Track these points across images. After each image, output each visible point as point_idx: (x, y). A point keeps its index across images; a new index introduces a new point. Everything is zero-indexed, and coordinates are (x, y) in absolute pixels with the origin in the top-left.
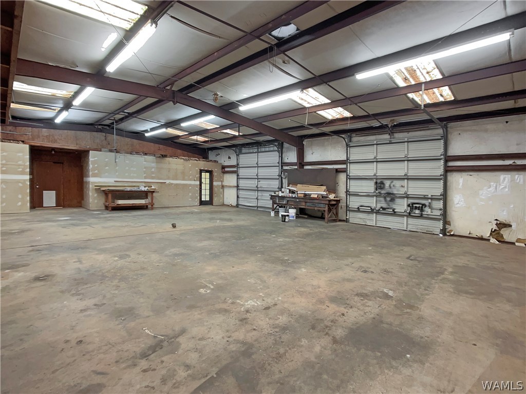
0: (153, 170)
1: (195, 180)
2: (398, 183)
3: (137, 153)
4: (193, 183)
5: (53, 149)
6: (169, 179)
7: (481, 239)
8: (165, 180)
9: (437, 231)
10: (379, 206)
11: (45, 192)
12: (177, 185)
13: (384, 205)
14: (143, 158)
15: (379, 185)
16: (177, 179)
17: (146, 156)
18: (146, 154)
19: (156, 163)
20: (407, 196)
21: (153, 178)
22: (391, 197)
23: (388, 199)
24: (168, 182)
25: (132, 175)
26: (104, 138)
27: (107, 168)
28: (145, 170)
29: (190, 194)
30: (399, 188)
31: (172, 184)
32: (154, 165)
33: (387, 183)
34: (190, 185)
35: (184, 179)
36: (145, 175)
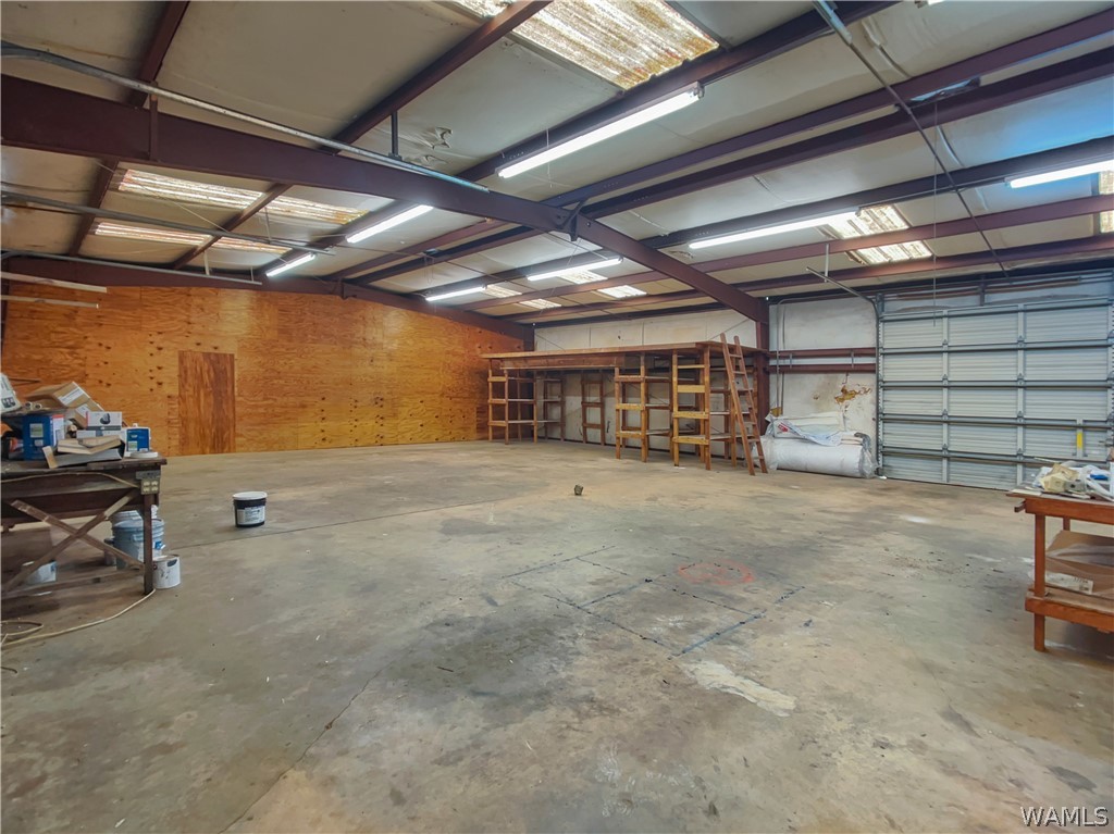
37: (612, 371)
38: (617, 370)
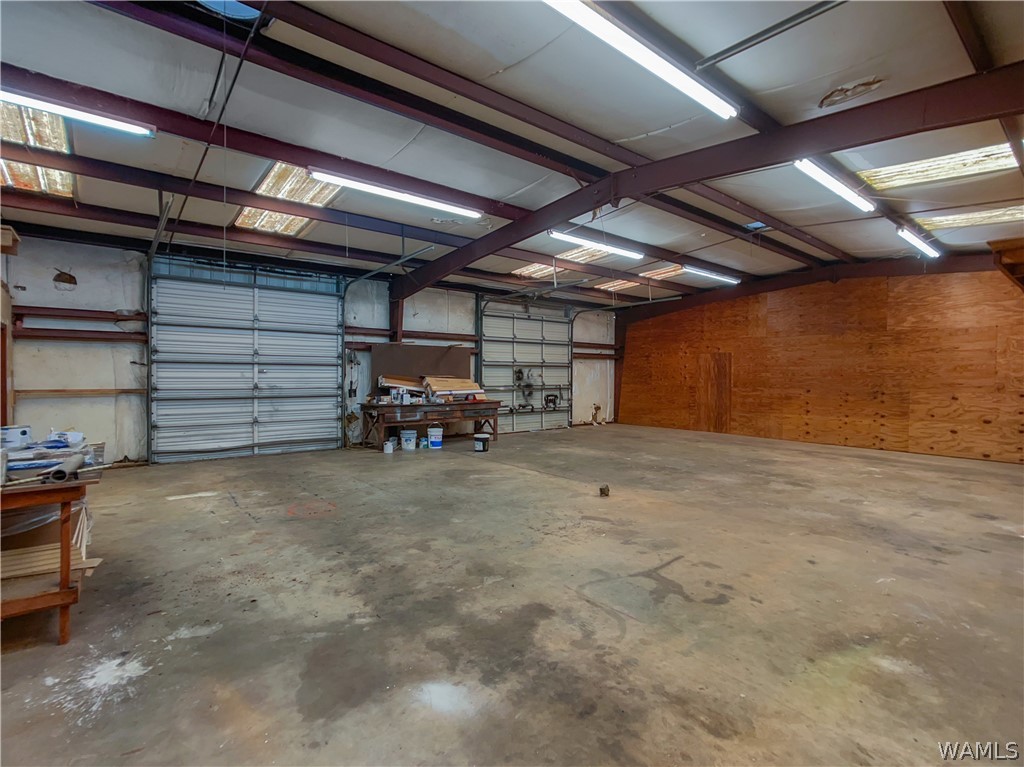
2: (536, 372)
7: (585, 424)
9: (566, 424)
10: (516, 404)
13: (523, 402)
15: (519, 375)
20: (543, 388)
22: (528, 389)
23: (527, 393)
30: (535, 377)
33: (526, 371)
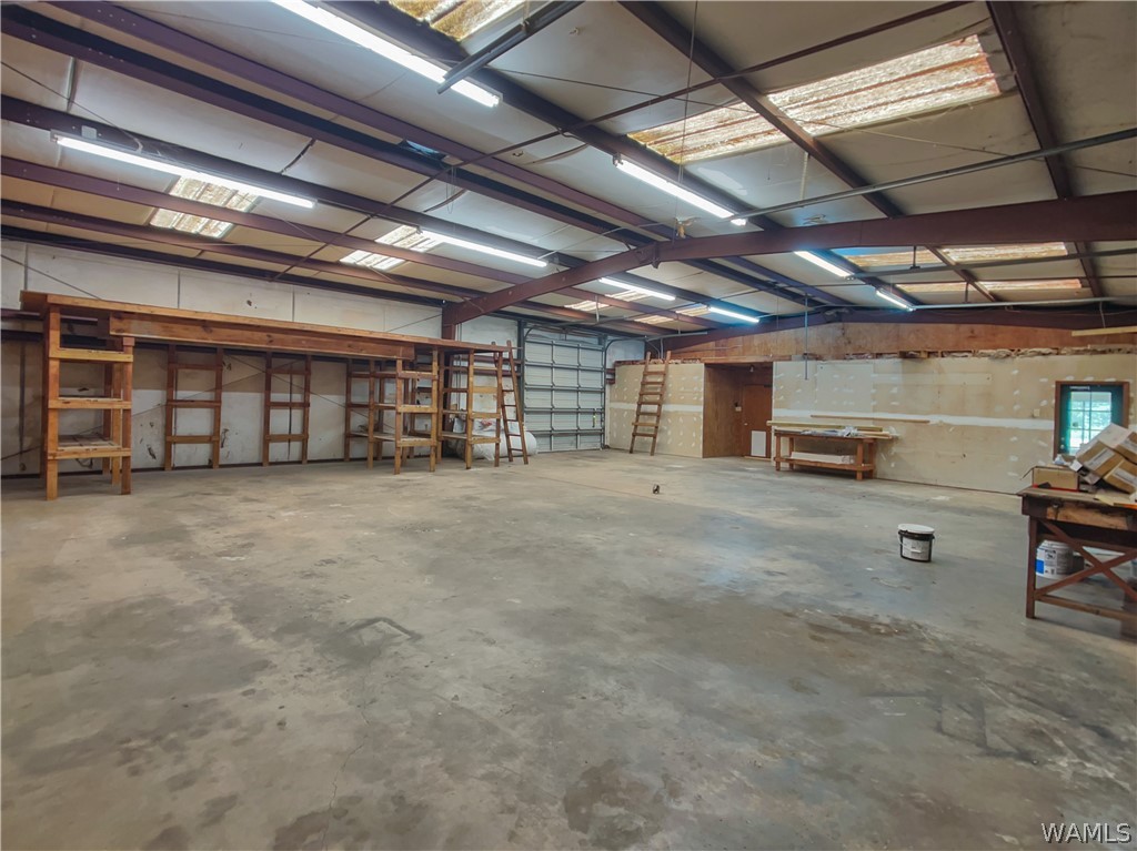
0: (895, 390)
1: (1033, 417)
3: (859, 355)
4: (1025, 424)
5: (752, 365)
6: (938, 410)
8: (927, 414)
11: (753, 432)
12: (963, 428)
14: (871, 366)
16: (963, 413)
17: (877, 361)
18: (879, 355)
19: (903, 373)
21: (894, 410)
24: (934, 419)
25: (845, 403)
26: (839, 333)
27: (799, 391)
28: (873, 391)
29: (1014, 459)
31: (949, 426)
32: (896, 378)
34: (1014, 431)
35: (988, 413)
36: (875, 403)
37: (393, 363)
38: (399, 363)
